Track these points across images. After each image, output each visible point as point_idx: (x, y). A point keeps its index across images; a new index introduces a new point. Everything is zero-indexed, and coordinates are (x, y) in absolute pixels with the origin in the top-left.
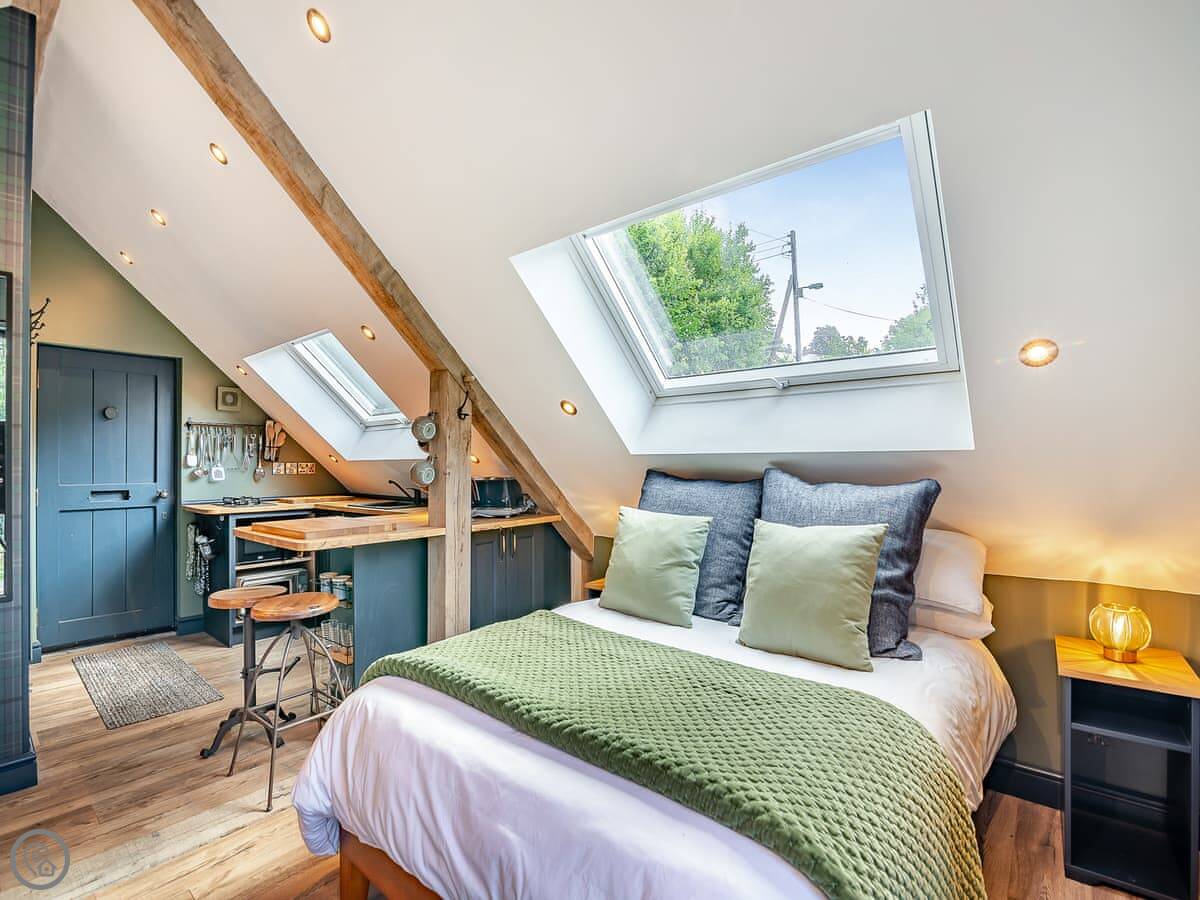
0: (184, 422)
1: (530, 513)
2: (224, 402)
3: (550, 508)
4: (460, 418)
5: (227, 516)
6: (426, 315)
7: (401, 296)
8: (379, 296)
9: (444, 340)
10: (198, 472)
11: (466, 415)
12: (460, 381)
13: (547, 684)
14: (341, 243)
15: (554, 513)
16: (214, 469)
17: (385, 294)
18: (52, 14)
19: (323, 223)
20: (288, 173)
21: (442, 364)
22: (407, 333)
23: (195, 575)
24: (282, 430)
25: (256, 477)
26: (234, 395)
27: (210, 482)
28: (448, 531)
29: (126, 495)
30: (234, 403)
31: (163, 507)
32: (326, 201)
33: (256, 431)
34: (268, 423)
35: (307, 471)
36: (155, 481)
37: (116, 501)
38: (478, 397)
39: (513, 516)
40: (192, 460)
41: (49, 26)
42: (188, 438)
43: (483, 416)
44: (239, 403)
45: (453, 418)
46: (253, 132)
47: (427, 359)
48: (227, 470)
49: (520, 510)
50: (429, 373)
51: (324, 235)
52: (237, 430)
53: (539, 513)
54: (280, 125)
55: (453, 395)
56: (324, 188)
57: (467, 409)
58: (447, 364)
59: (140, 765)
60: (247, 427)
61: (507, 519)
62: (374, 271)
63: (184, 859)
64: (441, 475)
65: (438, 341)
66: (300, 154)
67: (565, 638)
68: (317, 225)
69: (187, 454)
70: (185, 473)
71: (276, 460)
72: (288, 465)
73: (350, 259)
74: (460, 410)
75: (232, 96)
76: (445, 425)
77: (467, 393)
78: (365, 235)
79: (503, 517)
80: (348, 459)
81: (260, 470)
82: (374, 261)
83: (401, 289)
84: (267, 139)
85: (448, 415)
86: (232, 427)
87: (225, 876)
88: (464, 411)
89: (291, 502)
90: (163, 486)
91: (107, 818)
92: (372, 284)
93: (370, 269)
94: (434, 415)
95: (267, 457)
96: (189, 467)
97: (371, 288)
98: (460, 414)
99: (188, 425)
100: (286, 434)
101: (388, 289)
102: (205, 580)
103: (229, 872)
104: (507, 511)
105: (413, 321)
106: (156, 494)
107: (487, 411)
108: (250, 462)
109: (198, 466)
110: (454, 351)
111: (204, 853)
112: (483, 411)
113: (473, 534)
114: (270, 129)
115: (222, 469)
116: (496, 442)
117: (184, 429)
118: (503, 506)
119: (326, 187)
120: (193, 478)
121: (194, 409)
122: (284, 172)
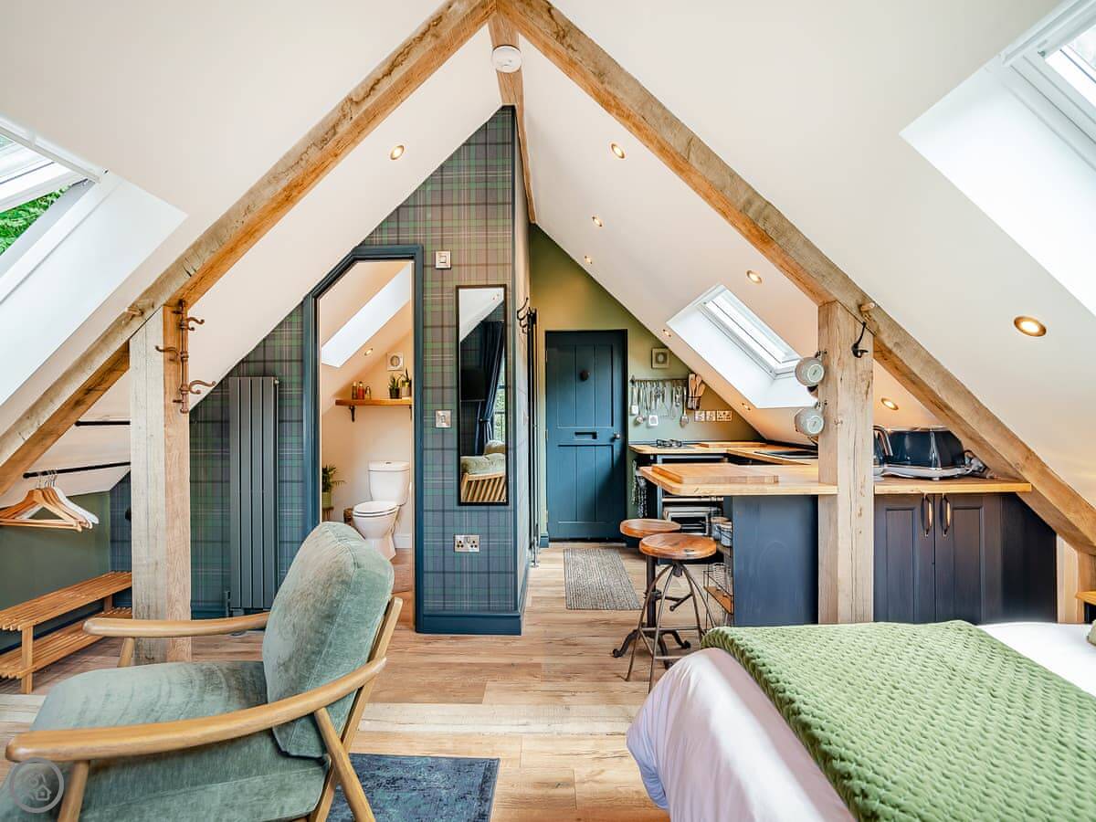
0: (629, 379)
1: (978, 475)
2: (657, 362)
3: (1011, 472)
4: (856, 354)
5: (655, 455)
6: (807, 243)
7: (775, 228)
8: (753, 235)
9: (832, 266)
10: (640, 419)
11: (863, 351)
12: (855, 311)
13: (921, 757)
14: (710, 191)
15: (1018, 479)
16: (650, 417)
17: (757, 230)
18: (521, 98)
19: (692, 176)
20: (658, 142)
21: (831, 294)
22: (787, 267)
23: (637, 501)
24: (702, 382)
25: (682, 423)
26: (665, 355)
27: (648, 427)
28: (842, 490)
29: (594, 435)
30: (664, 362)
31: (617, 445)
32: (691, 155)
33: (681, 383)
34: (691, 376)
35: (724, 418)
36: (612, 425)
37: (588, 440)
38: (881, 329)
39: (943, 479)
40: (635, 409)
41: (522, 109)
42: (633, 391)
43: (890, 352)
44: (668, 361)
45: (847, 357)
46: (628, 117)
47: (813, 292)
48: (660, 417)
49: (957, 471)
50: (817, 308)
51: (696, 189)
52: (667, 384)
53: (992, 478)
54: (649, 99)
55: (846, 328)
56: (689, 143)
57: (867, 343)
58: (836, 294)
59: (576, 645)
60: (674, 381)
61: (933, 482)
62: (744, 210)
63: (579, 740)
64: (831, 424)
65: (824, 269)
66: (666, 118)
67: (990, 684)
68: (688, 180)
69: (632, 404)
70: (631, 420)
71: (698, 408)
72: (708, 413)
73: (721, 205)
74: (856, 346)
75: (609, 93)
76: (835, 367)
77: (864, 324)
78: (733, 175)
79: (930, 479)
80: (757, 407)
81: (685, 417)
82: (743, 197)
83: (775, 220)
84: (638, 117)
85: (841, 352)
86: (663, 381)
87: (599, 774)
88: (861, 347)
89: (707, 446)
90: (617, 430)
91: (546, 679)
92: (744, 224)
93: (739, 209)
94: (822, 355)
95: (690, 406)
96: (634, 415)
97: (743, 228)
98: (857, 351)
99: (633, 382)
100: (706, 385)
101: (760, 224)
102: (644, 506)
103: (603, 771)
104: (936, 472)
105: (791, 253)
106: (612, 436)
107: (897, 344)
108: (678, 410)
109: (639, 414)
110: (845, 277)
111: (592, 743)
112: (890, 345)
113: (877, 497)
114: (639, 108)
115: (656, 417)
116: (913, 382)
117: (630, 384)
118: (929, 464)
119: (692, 140)
120: (637, 424)
121: (637, 369)
122: (655, 142)
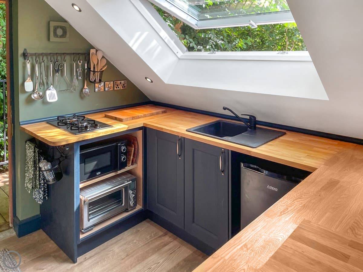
0: (21, 51)
10: (34, 96)
24: (103, 57)
26: (63, 29)
27: (45, 104)
30: (63, 36)
33: (81, 58)
34: (92, 51)
35: (120, 87)
40: (29, 86)
42: (24, 67)
44: (68, 35)
48: (59, 92)
52: (66, 58)
60: (75, 55)
69: (24, 81)
72: (108, 84)
81: (85, 90)
86: (62, 55)
95: (91, 79)
96: (26, 92)
99: (25, 55)
100: (107, 60)
109: (34, 90)
115: (55, 91)
117: (21, 60)
120: (30, 101)
